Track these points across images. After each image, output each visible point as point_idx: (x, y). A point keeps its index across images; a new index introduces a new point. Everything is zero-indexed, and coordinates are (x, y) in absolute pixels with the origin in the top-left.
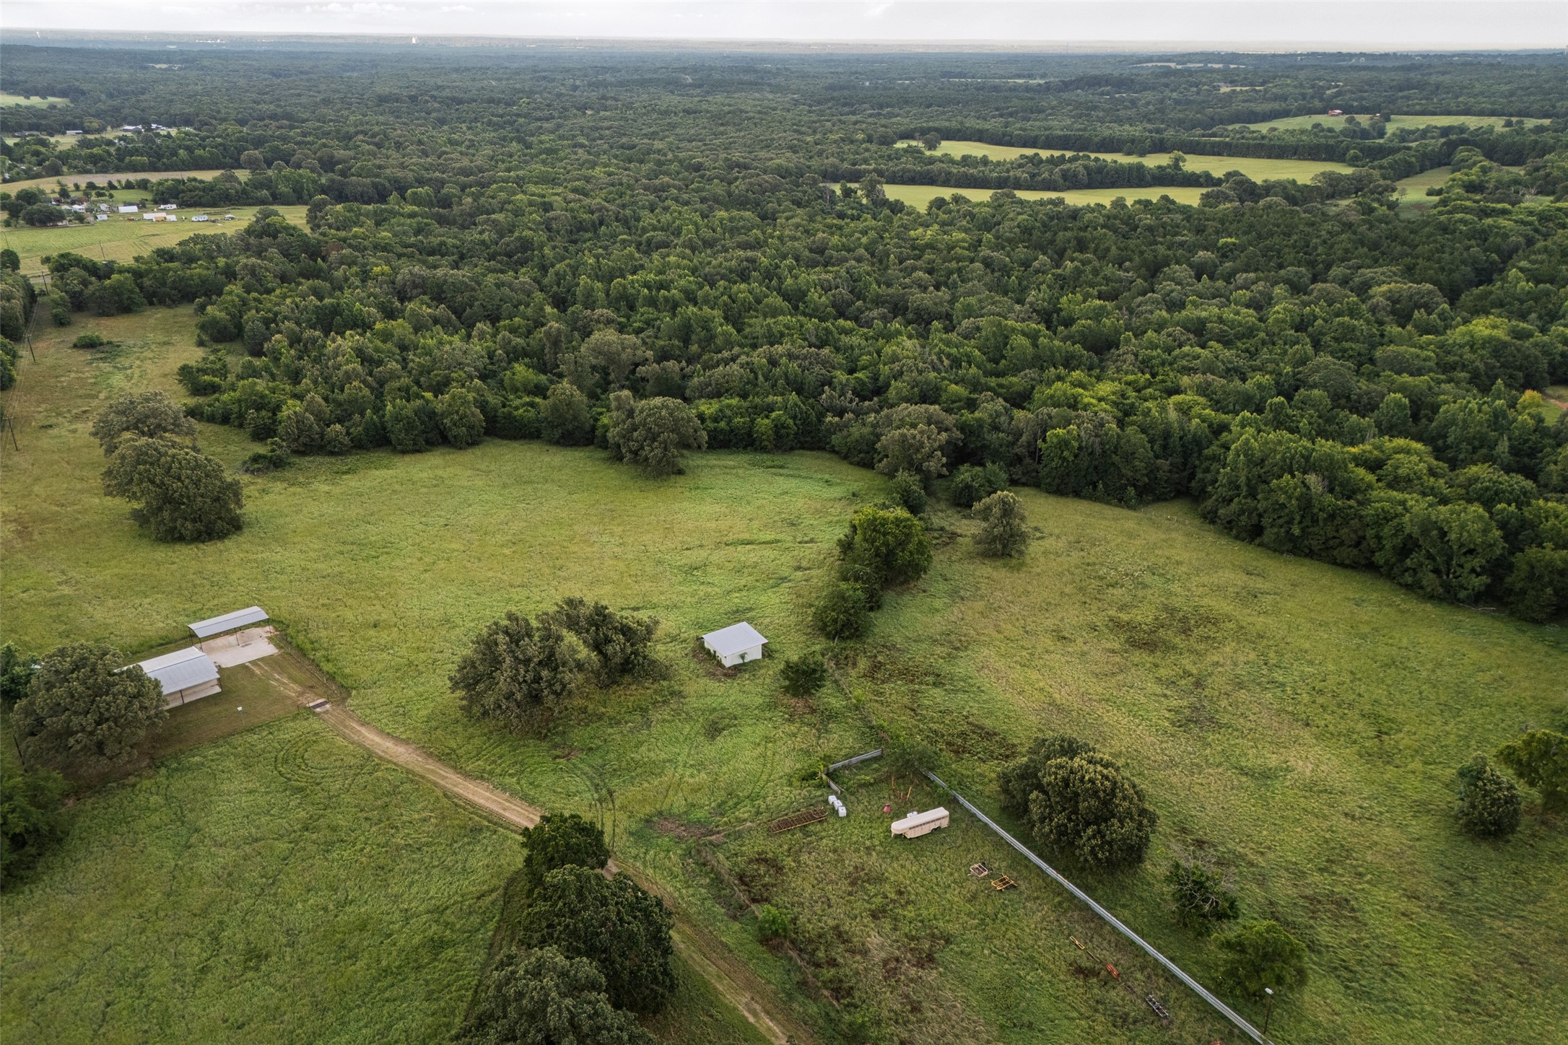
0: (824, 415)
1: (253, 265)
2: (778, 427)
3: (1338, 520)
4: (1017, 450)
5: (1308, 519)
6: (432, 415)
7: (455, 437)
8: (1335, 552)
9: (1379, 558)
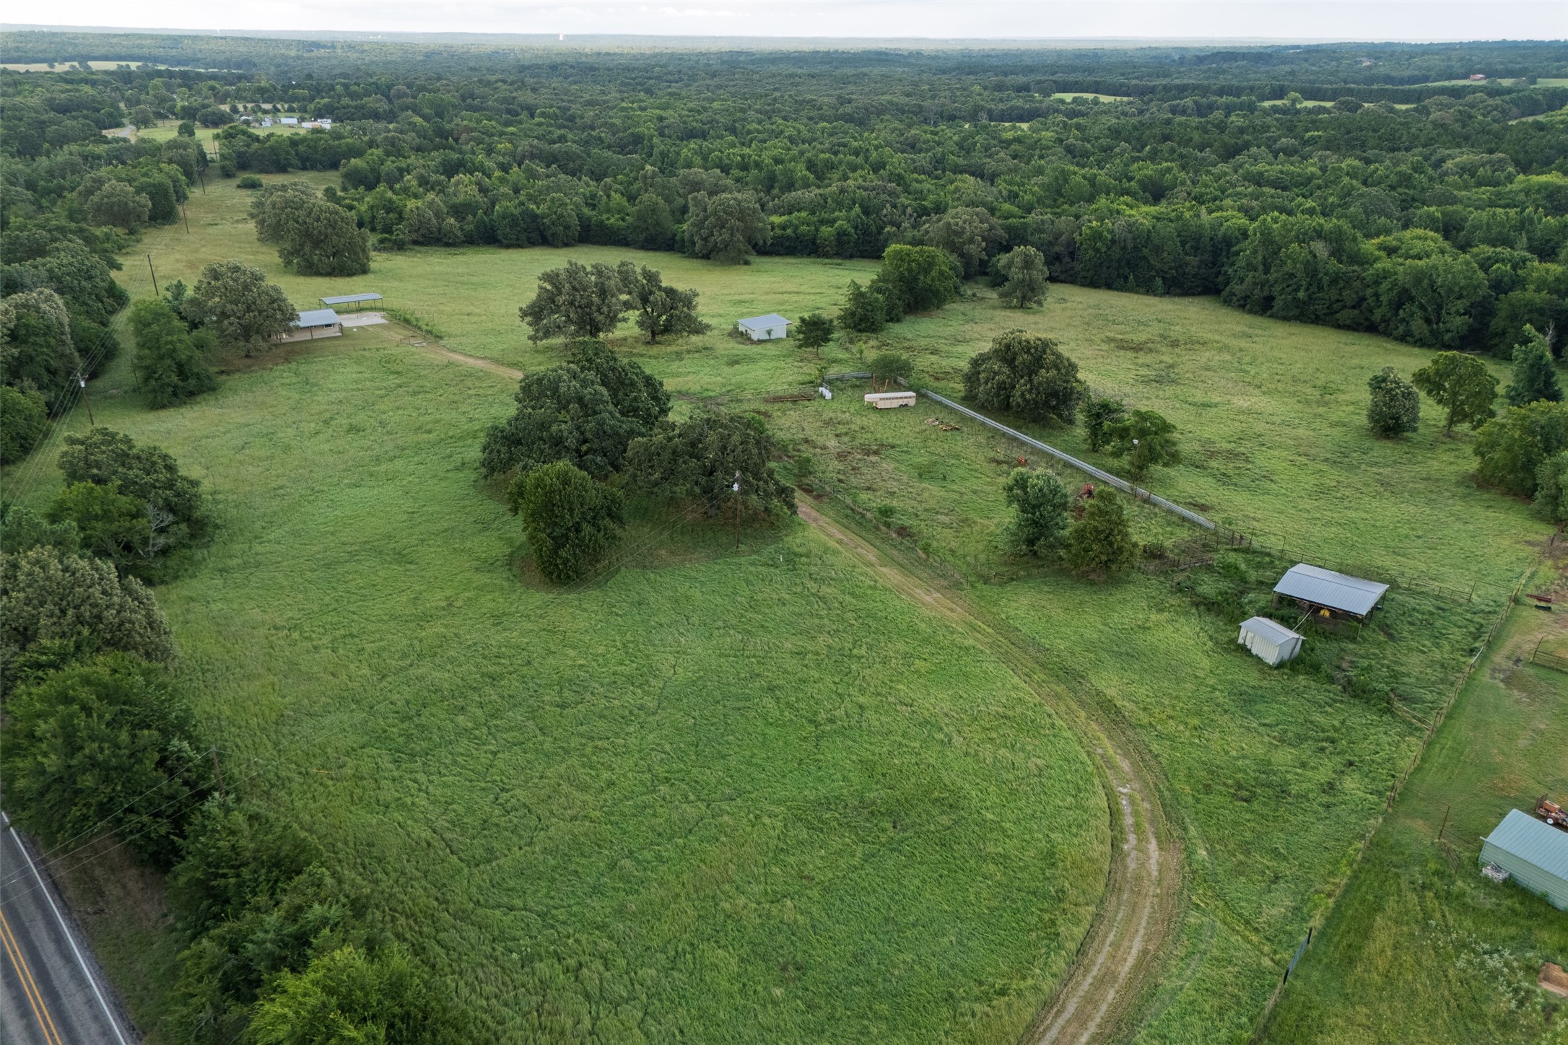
0: (883, 228)
1: (393, 137)
2: (841, 234)
3: (1341, 284)
4: (1057, 249)
5: (1315, 285)
6: (535, 217)
7: (553, 235)
8: (1338, 316)
9: (1377, 316)
